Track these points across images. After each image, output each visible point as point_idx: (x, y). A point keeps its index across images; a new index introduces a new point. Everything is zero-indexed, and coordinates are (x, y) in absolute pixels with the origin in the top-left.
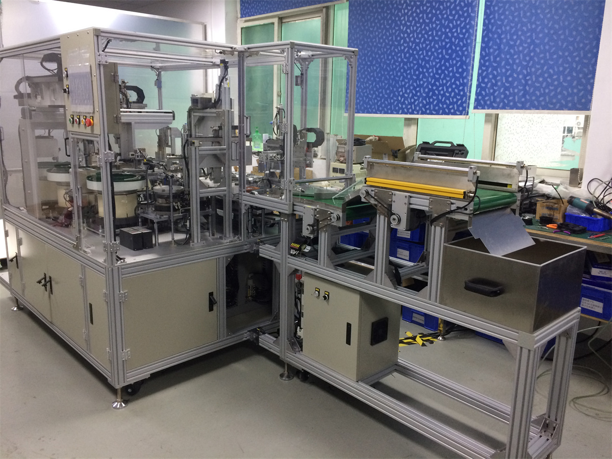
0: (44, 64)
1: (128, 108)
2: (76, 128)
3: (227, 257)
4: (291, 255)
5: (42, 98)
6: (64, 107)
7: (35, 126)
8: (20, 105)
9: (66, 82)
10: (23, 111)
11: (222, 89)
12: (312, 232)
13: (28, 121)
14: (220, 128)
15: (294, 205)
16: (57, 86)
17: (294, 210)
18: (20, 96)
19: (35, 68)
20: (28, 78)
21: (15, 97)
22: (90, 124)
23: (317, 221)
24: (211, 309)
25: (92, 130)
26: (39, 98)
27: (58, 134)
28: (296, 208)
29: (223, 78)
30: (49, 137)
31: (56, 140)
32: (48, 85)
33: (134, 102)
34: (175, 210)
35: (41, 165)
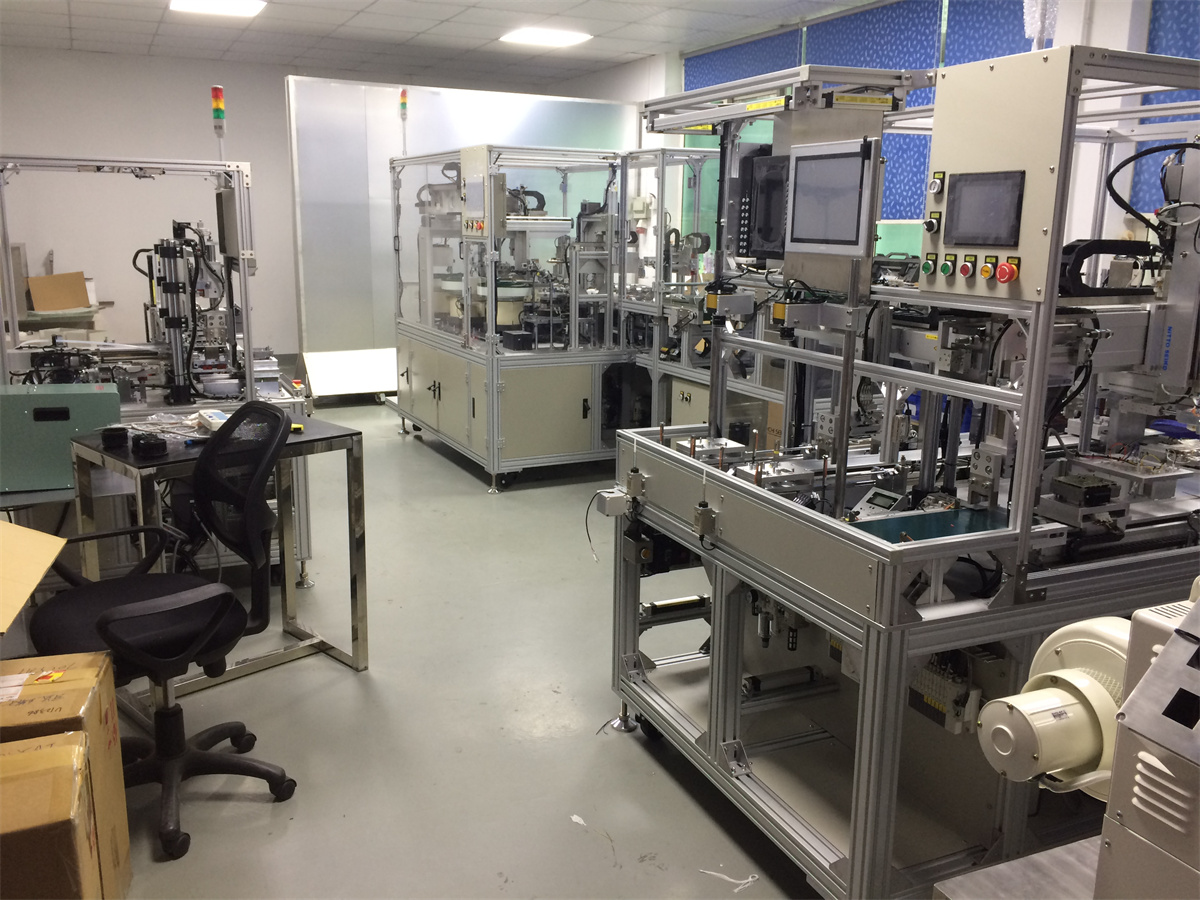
0: (445, 172)
1: (525, 215)
2: (469, 232)
3: (603, 365)
4: (661, 359)
5: (441, 205)
6: (460, 214)
7: (434, 233)
8: (420, 213)
9: (463, 191)
10: (423, 220)
11: (609, 194)
12: (675, 333)
13: (427, 229)
14: (604, 233)
15: (663, 308)
16: (456, 194)
17: (663, 313)
18: (421, 204)
19: (436, 176)
20: (430, 186)
21: (417, 205)
22: (480, 228)
23: (680, 321)
24: (585, 416)
25: (482, 233)
26: (438, 205)
27: (454, 242)
28: (666, 311)
29: (611, 182)
30: (445, 246)
31: (452, 249)
32: (448, 193)
33: (533, 209)
34: (555, 315)
35: (437, 276)
